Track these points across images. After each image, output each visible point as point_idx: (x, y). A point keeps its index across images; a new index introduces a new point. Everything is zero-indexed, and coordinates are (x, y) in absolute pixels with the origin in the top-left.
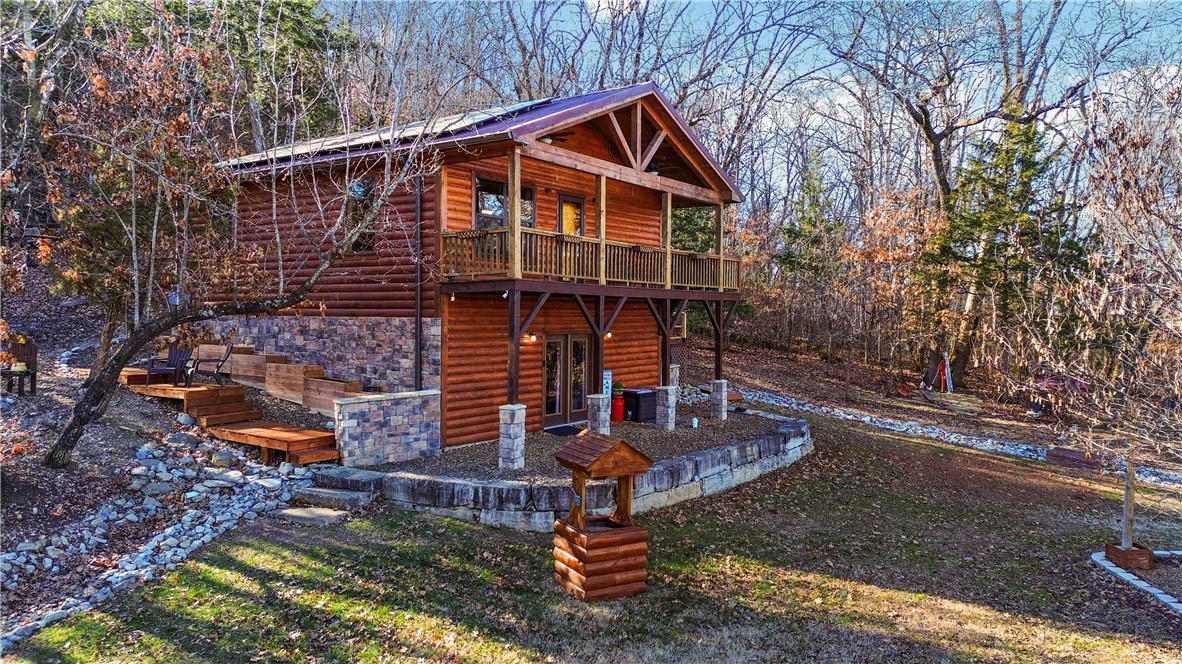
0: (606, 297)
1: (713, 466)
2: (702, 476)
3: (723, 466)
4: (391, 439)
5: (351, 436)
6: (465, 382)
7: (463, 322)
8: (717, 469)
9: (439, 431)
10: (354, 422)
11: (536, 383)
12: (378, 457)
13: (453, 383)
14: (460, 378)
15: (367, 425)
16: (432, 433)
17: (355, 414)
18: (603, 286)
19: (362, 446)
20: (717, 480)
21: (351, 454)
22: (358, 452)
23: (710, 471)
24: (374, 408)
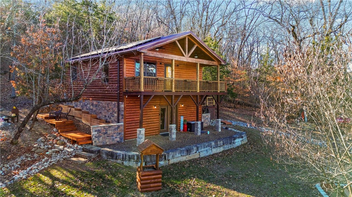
0: (175, 95)
1: (204, 148)
2: (199, 151)
3: (208, 148)
4: (108, 138)
5: (95, 137)
6: (132, 121)
7: (131, 103)
8: (206, 149)
9: (123, 135)
10: (96, 133)
11: (157, 120)
12: (104, 143)
13: (128, 121)
14: (130, 120)
15: (100, 133)
16: (121, 136)
17: (97, 130)
18: (174, 92)
19: (98, 139)
20: (205, 152)
21: (95, 142)
22: (97, 141)
23: (203, 150)
24: (103, 128)
